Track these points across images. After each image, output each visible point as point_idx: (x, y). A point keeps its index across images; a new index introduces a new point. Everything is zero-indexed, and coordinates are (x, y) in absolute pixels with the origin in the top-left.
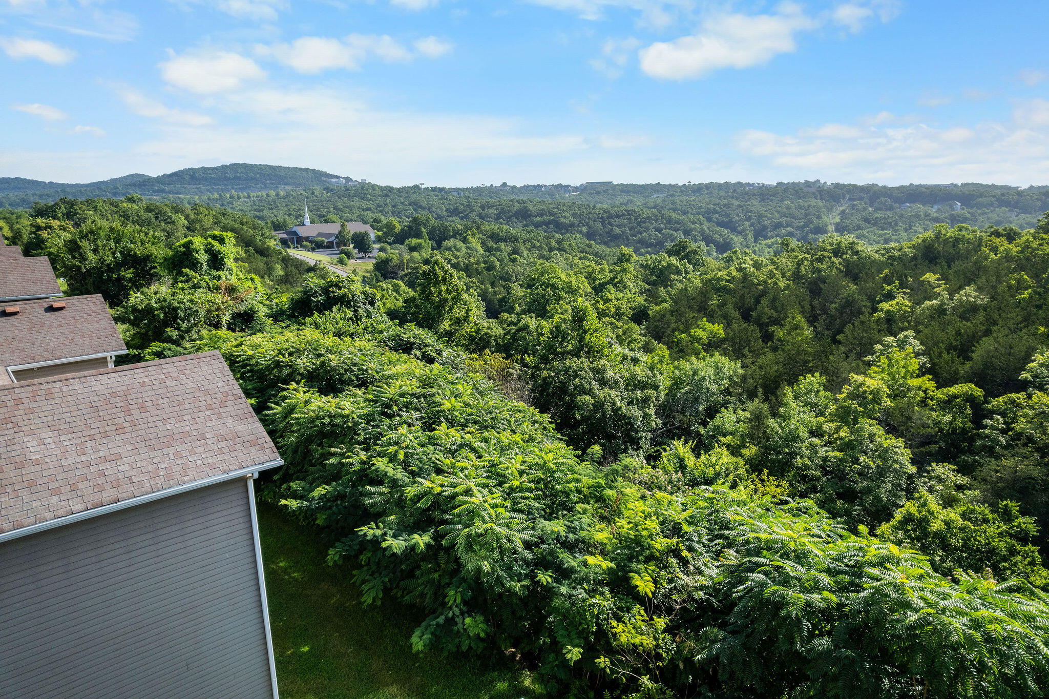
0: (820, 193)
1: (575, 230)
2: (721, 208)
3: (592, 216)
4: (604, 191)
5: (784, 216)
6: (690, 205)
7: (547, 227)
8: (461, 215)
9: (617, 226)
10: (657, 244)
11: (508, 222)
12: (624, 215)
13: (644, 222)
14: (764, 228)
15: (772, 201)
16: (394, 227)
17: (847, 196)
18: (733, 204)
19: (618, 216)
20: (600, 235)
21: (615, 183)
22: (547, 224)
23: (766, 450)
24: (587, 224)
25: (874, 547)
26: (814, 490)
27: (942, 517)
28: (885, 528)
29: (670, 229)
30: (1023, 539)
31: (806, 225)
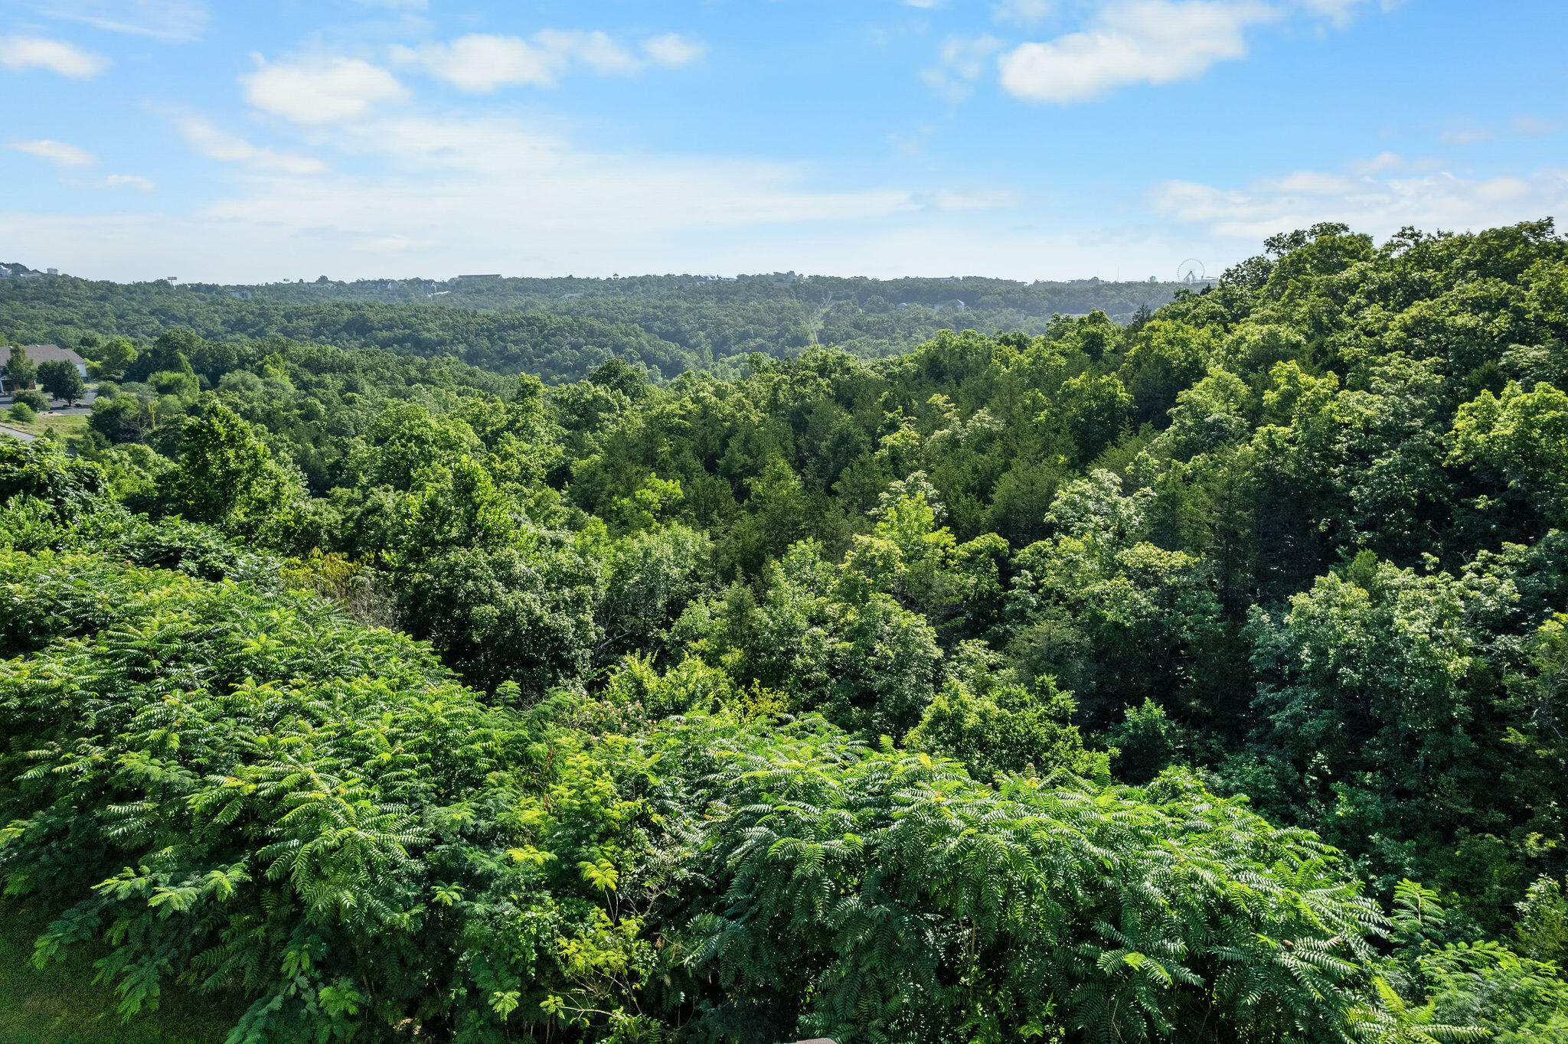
0: (795, 289)
1: (446, 350)
2: (663, 313)
4: (487, 290)
5: (751, 322)
6: (619, 308)
7: (401, 346)
9: (512, 342)
10: (575, 368)
11: (334, 340)
12: (521, 325)
13: (554, 335)
14: (726, 339)
16: (125, 353)
17: (831, 293)
18: (680, 307)
19: (513, 327)
20: (487, 356)
21: (505, 276)
22: (401, 341)
23: (754, 652)
24: (466, 340)
25: (902, 763)
26: (822, 698)
27: (977, 708)
28: (912, 734)
29: (594, 344)
30: (1062, 719)
31: (780, 335)
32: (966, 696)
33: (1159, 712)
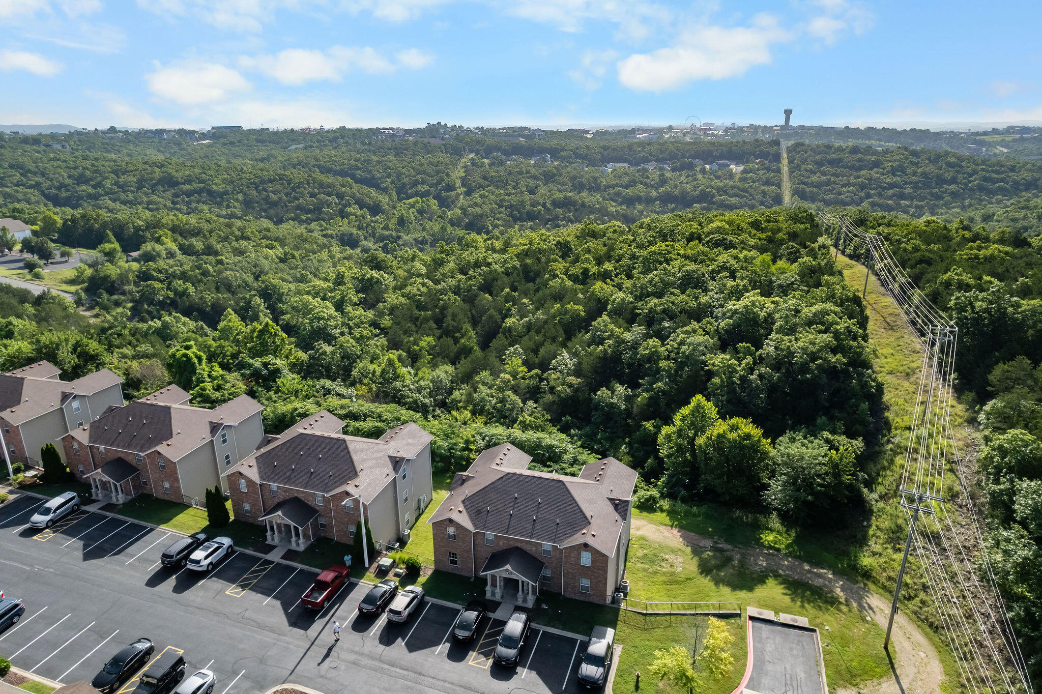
0: (445, 146)
1: (230, 198)
2: (362, 164)
3: (244, 182)
4: (238, 142)
5: (420, 173)
6: (333, 161)
7: (200, 195)
8: (92, 183)
9: (273, 192)
11: (153, 191)
12: (275, 179)
13: (299, 187)
14: (404, 185)
15: (405, 155)
16: (55, 222)
17: (467, 148)
18: (372, 160)
19: (271, 181)
20: (257, 203)
21: (245, 128)
22: (199, 192)
23: (474, 405)
24: (242, 191)
25: (513, 430)
26: (494, 417)
27: (529, 419)
28: (515, 425)
29: (324, 193)
30: (547, 420)
31: (439, 183)
32: (527, 417)
33: (569, 418)
